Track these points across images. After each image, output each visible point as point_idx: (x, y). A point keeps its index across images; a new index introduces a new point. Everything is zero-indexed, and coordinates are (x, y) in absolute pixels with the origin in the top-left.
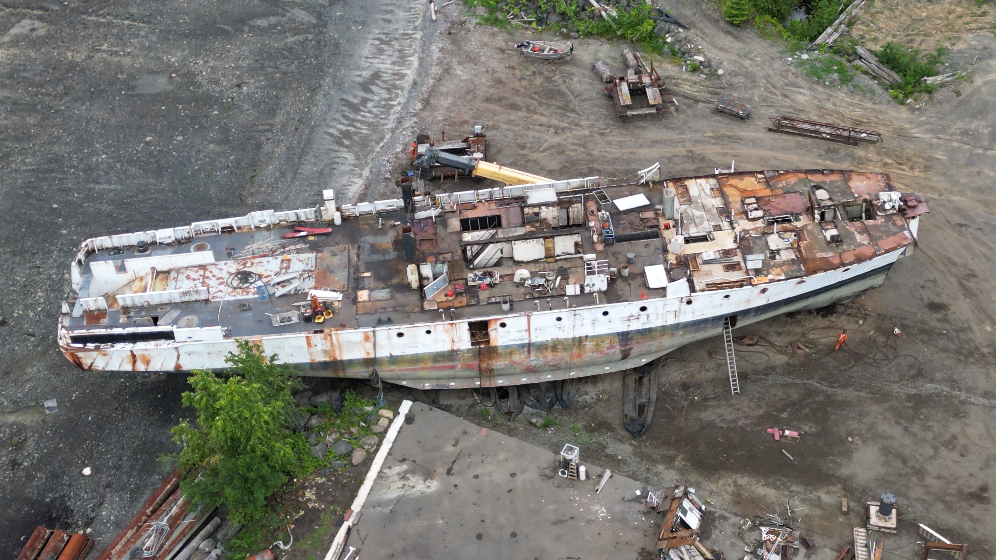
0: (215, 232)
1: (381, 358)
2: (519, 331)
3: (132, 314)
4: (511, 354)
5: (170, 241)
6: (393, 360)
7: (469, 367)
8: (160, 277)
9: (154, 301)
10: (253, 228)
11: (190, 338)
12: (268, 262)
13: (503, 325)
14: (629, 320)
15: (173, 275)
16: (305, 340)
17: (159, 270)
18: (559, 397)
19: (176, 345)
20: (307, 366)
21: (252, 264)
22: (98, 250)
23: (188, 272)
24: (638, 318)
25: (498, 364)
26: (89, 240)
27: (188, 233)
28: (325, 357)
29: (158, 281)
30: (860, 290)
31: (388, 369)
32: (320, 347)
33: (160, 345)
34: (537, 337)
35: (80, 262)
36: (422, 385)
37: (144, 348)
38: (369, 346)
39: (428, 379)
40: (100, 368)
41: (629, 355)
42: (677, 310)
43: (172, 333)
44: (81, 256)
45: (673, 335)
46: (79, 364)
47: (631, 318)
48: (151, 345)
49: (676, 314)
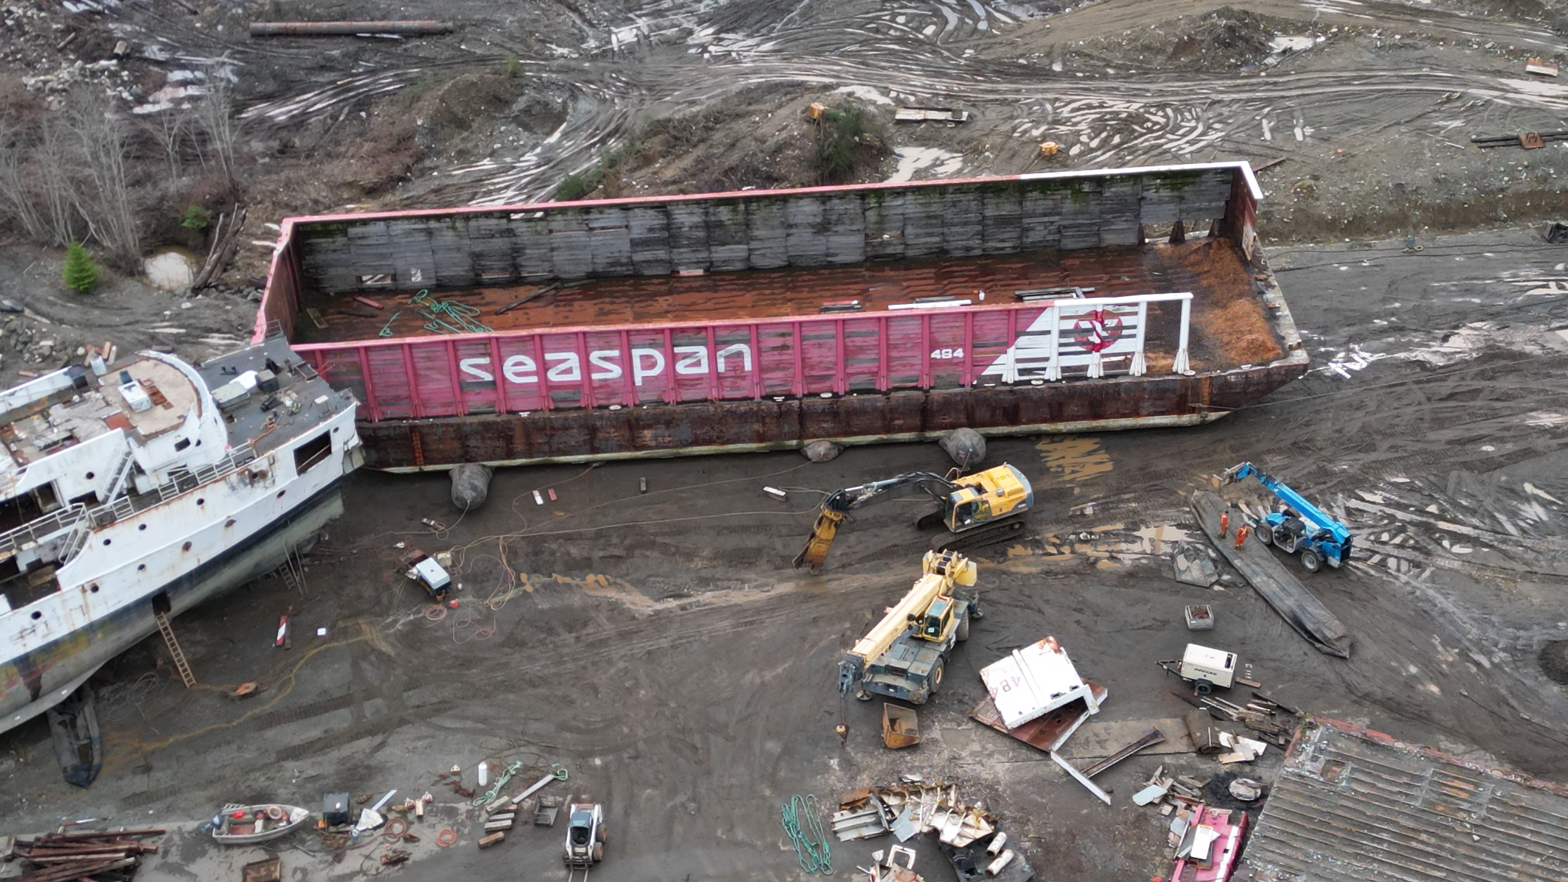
14: (22, 637)
24: (34, 631)
30: (317, 527)
41: (40, 688)
42: (83, 603)
45: (89, 642)
47: (24, 634)
49: (84, 609)
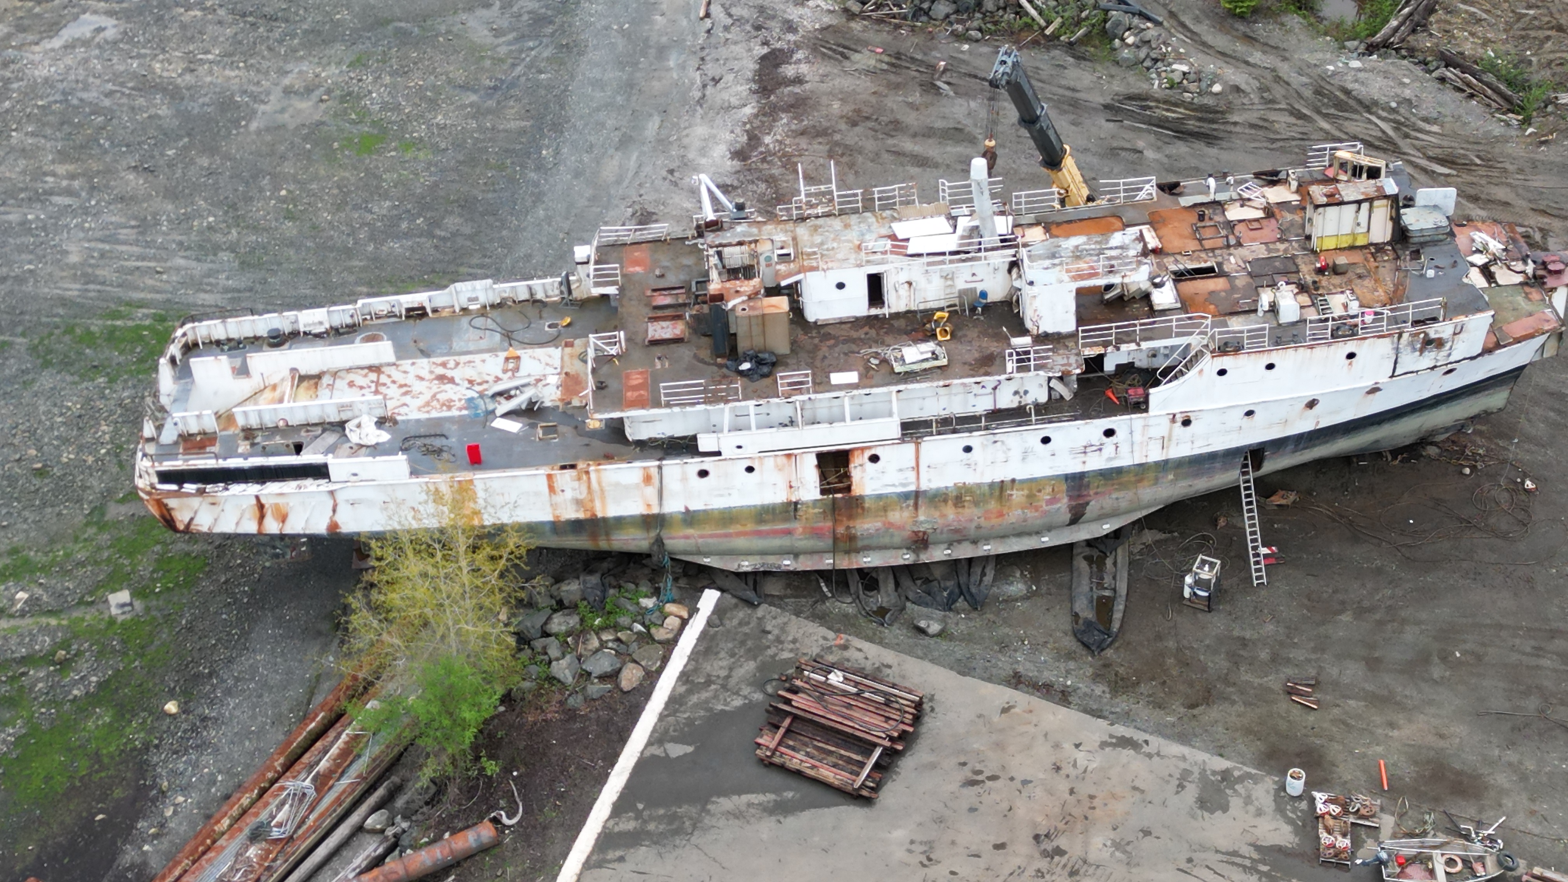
0: (395, 316)
1: (671, 514)
2: (901, 470)
3: (258, 440)
4: (885, 509)
5: (321, 329)
6: (690, 518)
7: (816, 533)
8: (305, 384)
9: (296, 419)
10: (457, 310)
11: (355, 475)
12: (484, 361)
13: (874, 459)
14: (1085, 453)
15: (326, 380)
16: (544, 481)
17: (303, 373)
18: (964, 588)
19: (332, 487)
20: (547, 528)
21: (457, 364)
22: (203, 343)
23: (351, 377)
24: (1100, 450)
25: (865, 526)
26: (188, 326)
27: (352, 316)
28: (577, 511)
29: (302, 389)
30: (1466, 416)
31: (681, 534)
32: (569, 494)
33: (306, 487)
34: (929, 480)
35: (173, 360)
36: (736, 566)
37: (279, 491)
38: (651, 492)
39: (748, 553)
40: (205, 529)
41: (1083, 514)
42: (1166, 435)
43: (325, 466)
44: (174, 350)
45: (1156, 481)
46: (169, 522)
47: (1088, 450)
48: (289, 486)
49: (1164, 442)
